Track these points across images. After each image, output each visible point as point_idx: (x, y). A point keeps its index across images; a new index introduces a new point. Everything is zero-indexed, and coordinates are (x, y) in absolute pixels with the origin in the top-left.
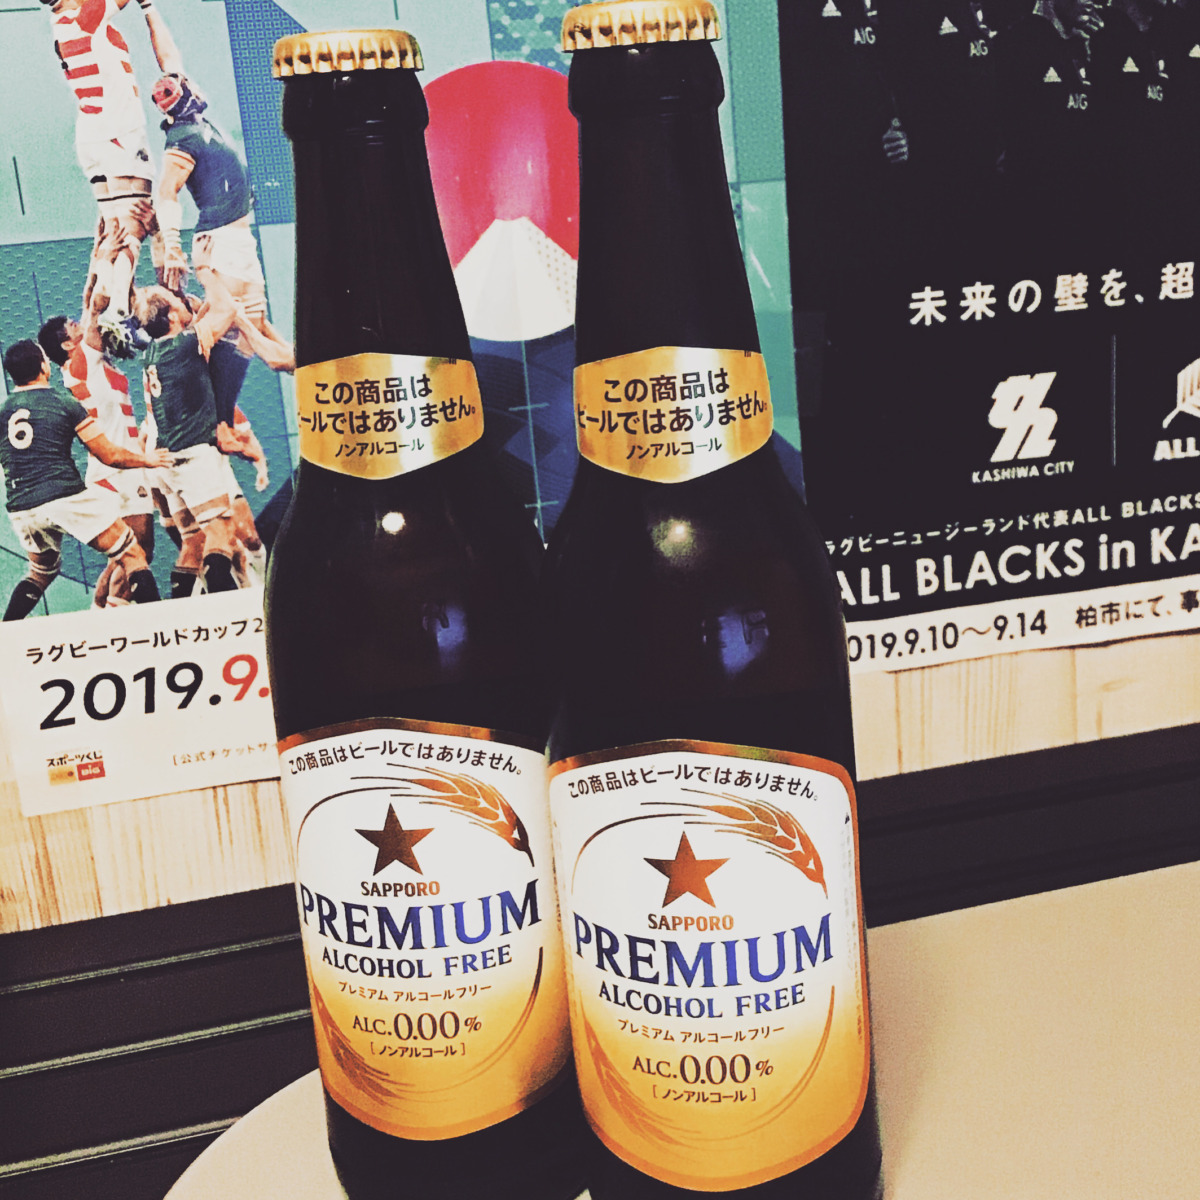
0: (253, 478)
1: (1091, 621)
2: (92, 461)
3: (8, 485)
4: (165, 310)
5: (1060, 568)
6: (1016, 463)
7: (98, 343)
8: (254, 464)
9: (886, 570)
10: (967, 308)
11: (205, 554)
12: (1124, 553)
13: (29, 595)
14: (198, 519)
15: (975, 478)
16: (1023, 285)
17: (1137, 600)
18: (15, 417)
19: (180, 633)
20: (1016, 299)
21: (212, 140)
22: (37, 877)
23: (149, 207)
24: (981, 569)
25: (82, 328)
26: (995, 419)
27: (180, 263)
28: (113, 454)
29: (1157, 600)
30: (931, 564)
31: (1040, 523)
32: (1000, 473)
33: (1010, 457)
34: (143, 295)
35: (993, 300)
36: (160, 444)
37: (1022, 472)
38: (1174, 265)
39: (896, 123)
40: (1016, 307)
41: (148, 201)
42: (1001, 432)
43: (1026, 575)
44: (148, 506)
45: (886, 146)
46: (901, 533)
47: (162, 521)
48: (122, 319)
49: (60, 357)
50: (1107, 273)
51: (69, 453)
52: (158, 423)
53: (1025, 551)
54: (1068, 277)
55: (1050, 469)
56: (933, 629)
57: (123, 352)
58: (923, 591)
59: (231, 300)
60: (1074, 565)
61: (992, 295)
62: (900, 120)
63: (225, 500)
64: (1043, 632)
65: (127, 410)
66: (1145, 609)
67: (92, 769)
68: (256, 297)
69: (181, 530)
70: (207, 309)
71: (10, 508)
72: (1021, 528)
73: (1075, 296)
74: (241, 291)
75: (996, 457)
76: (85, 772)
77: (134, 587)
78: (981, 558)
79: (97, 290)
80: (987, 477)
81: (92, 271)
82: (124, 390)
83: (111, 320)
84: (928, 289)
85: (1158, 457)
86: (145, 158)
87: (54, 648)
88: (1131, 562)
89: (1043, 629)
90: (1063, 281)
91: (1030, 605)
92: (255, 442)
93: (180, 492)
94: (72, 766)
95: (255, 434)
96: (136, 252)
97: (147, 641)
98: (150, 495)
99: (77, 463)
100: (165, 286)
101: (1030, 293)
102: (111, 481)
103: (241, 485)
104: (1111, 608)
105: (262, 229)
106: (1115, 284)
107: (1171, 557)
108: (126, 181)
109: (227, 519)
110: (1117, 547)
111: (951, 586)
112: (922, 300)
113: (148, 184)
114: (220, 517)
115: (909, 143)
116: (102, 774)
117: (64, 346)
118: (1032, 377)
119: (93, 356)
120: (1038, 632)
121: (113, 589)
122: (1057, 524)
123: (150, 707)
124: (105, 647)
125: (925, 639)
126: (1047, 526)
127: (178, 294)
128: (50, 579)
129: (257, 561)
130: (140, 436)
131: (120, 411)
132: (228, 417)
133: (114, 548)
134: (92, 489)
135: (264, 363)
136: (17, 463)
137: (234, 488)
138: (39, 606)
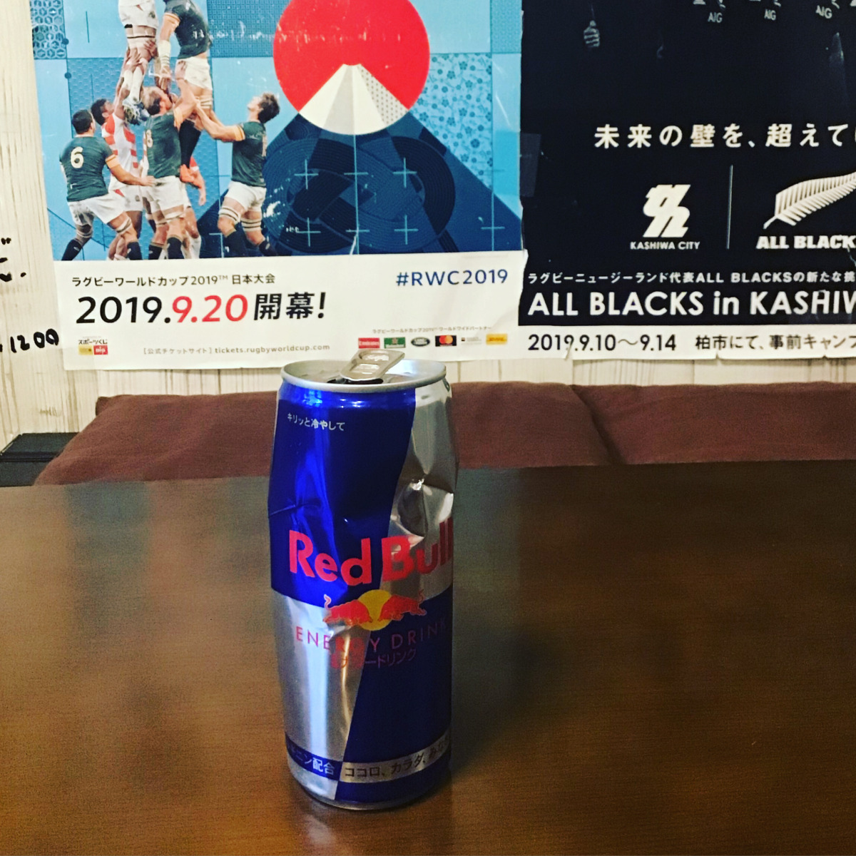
0: (198, 198)
1: (706, 345)
2: (113, 180)
3: (68, 186)
4: (158, 100)
5: (686, 309)
6: (659, 239)
7: (122, 115)
8: (199, 190)
9: (570, 296)
10: (632, 140)
11: (168, 237)
12: (731, 305)
13: (75, 248)
14: (167, 216)
15: (633, 245)
16: (670, 129)
17: (738, 336)
18: (75, 151)
19: (151, 279)
20: (665, 137)
21: (190, 10)
22: (68, 403)
23: (154, 43)
24: (633, 303)
25: (113, 107)
26: (648, 210)
27: (168, 76)
28: (124, 176)
29: (753, 338)
30: (601, 296)
31: (674, 279)
32: (649, 245)
33: (656, 235)
34: (147, 91)
35: (650, 136)
36: (149, 173)
37: (664, 246)
38: (778, 125)
39: (593, 23)
40: (665, 142)
41: (153, 40)
42: (651, 219)
43: (663, 311)
44: (139, 207)
45: (586, 37)
46: (582, 275)
47: (147, 216)
48: (135, 103)
49: (101, 121)
50: (729, 126)
51: (101, 173)
52: (149, 162)
53: (664, 296)
54: (701, 127)
55: (682, 246)
56: (599, 337)
57: (135, 122)
58: (593, 312)
59: (194, 98)
60: (696, 308)
61: (649, 133)
62: (596, 22)
63: (181, 208)
64: (673, 349)
65: (133, 153)
66: (745, 342)
67: (101, 349)
68: (207, 98)
69: (157, 222)
70: (181, 102)
71: (69, 199)
72: (661, 281)
73: (705, 138)
74: (200, 93)
75: (648, 234)
76: (97, 350)
77: (129, 250)
78: (633, 296)
79: (123, 86)
80: (640, 246)
81: (121, 76)
82: (133, 142)
83: (130, 103)
84: (607, 126)
85: (759, 246)
86: (153, 17)
87: (86, 279)
88: (736, 311)
89: (673, 346)
90: (697, 129)
91: (666, 331)
92: (200, 177)
93: (158, 201)
94: (92, 346)
95: (202, 174)
96: (144, 66)
97: (134, 282)
98: (141, 200)
99: (105, 179)
100: (160, 87)
101: (674, 135)
102: (122, 191)
103: (191, 201)
104: (720, 339)
105: (214, 60)
106: (734, 133)
107: (763, 312)
108: (142, 28)
109: (182, 219)
110: (726, 301)
111: (613, 312)
112: (603, 132)
113: (154, 30)
114: (178, 217)
115: (600, 36)
116: (106, 353)
117: (104, 115)
118: (673, 186)
119: (118, 121)
120: (670, 348)
121: (118, 250)
122: (685, 281)
123: (133, 320)
124: (112, 282)
125: (593, 343)
126: (679, 281)
127: (166, 92)
128: (86, 241)
129: (195, 244)
130: (139, 168)
131: (130, 153)
132: (187, 162)
133: (121, 228)
134: (111, 194)
135: (210, 134)
136: (74, 175)
137: (186, 203)
138: (80, 255)
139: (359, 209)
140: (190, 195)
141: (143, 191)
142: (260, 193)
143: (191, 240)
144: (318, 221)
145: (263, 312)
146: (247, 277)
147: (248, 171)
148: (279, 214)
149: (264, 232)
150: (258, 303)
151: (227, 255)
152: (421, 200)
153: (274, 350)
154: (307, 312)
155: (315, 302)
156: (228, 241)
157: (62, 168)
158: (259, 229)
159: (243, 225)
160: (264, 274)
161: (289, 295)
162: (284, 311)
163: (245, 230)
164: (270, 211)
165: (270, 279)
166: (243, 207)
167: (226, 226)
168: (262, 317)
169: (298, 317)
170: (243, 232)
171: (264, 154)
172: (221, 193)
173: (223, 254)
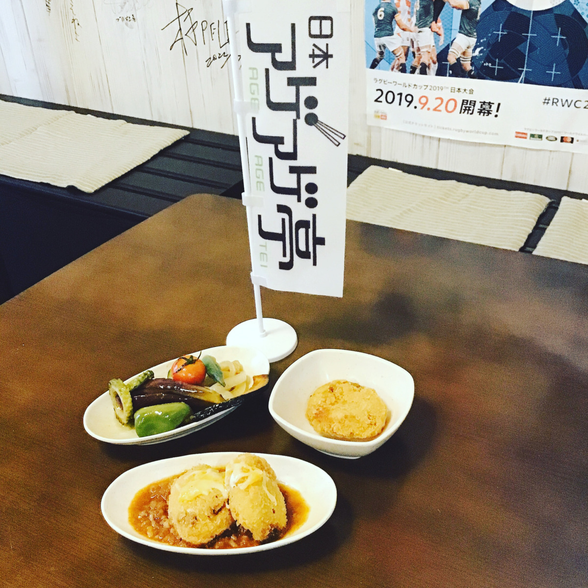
0: (439, 41)
2: (397, 27)
3: (375, 29)
8: (440, 37)
11: (421, 62)
13: (376, 63)
14: (422, 50)
18: (380, 10)
19: (410, 85)
28: (403, 25)
36: (416, 25)
44: (409, 44)
51: (391, 23)
52: (417, 18)
63: (430, 46)
65: (409, 13)
67: (384, 117)
69: (416, 53)
71: (375, 36)
76: (382, 117)
77: (401, 67)
82: (409, 6)
87: (380, 80)
92: (442, 29)
93: (418, 41)
94: (380, 114)
95: (443, 27)
97: (401, 84)
98: (410, 40)
99: (393, 27)
102: (401, 34)
103: (435, 42)
109: (429, 52)
114: (427, 51)
116: (386, 119)
121: (396, 67)
123: (400, 104)
124: (391, 83)
128: (381, 59)
129: (434, 67)
130: (411, 21)
131: (407, 13)
132: (436, 20)
133: (397, 55)
134: (395, 35)
135: (450, 4)
136: (379, 23)
137: (432, 43)
138: (377, 67)
139: (528, 57)
140: (435, 39)
141: (411, 35)
142: (473, 41)
143: (432, 65)
144: (502, 61)
145: (465, 110)
146: (459, 89)
147: (468, 28)
148: (481, 54)
149: (472, 65)
150: (463, 104)
151: (450, 76)
152: (565, 55)
153: (467, 131)
154: (489, 113)
155: (494, 108)
156: (452, 67)
157: (373, 19)
158: (470, 62)
159: (461, 59)
160: (468, 89)
161: (480, 102)
162: (476, 110)
163: (461, 62)
164: (477, 53)
165: (471, 92)
166: (462, 49)
167: (452, 59)
168: (464, 113)
169: (484, 115)
170: (460, 63)
171: (478, 18)
172: (452, 39)
173: (448, 75)
